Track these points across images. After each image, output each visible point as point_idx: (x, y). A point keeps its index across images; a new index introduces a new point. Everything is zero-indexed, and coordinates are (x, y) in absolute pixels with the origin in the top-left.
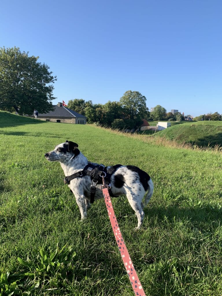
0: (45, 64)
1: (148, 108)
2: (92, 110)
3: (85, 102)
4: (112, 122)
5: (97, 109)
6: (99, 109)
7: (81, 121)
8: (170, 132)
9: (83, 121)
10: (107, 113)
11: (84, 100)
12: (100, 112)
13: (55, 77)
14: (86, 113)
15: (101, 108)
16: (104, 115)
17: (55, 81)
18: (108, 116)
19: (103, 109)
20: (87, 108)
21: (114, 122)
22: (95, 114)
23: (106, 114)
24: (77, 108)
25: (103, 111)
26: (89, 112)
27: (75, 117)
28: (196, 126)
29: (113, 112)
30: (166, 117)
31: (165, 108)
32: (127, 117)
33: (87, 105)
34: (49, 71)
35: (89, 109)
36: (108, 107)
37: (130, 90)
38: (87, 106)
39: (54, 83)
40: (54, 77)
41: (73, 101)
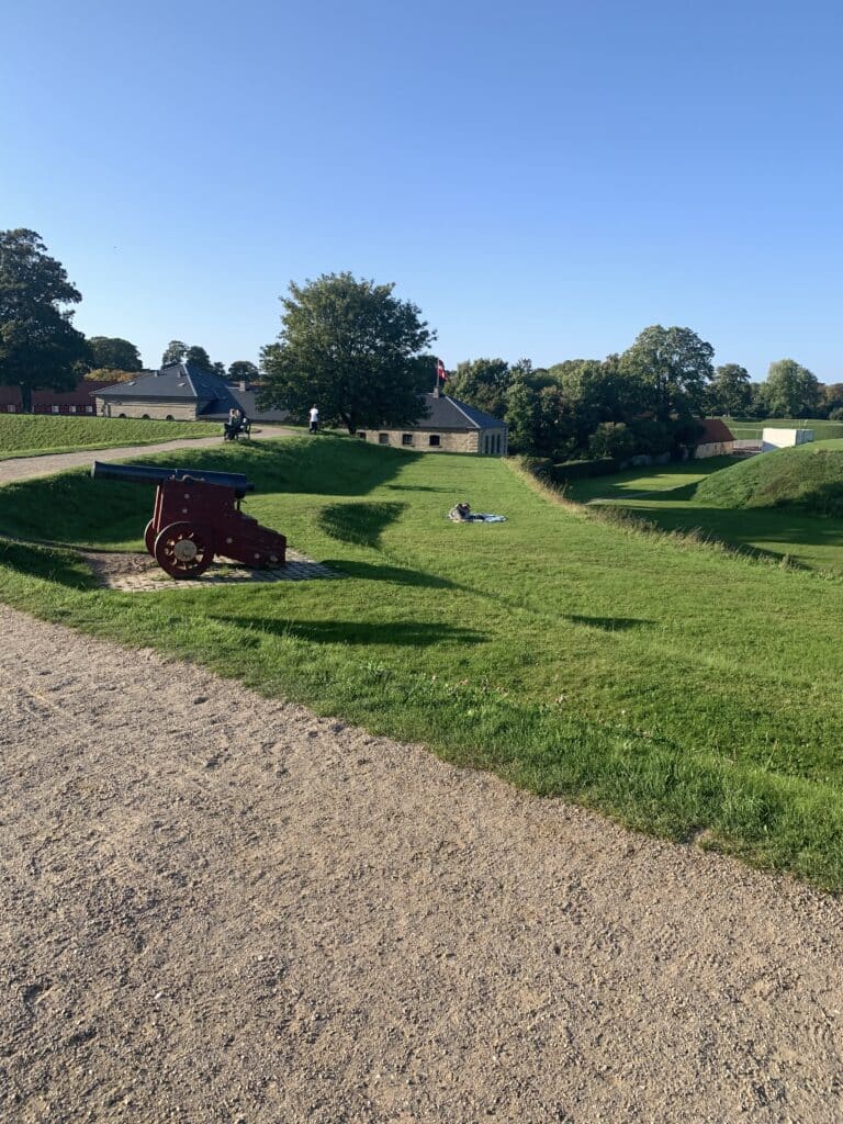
0: (412, 302)
1: (744, 370)
2: (528, 395)
3: (509, 367)
4: (592, 430)
5: (545, 391)
6: (553, 389)
7: (493, 437)
8: (752, 472)
9: (499, 437)
10: (576, 402)
11: (504, 361)
12: (555, 399)
13: (433, 333)
14: (510, 405)
15: (560, 387)
16: (567, 410)
17: (432, 343)
18: (579, 411)
19: (565, 391)
20: (515, 388)
21: (598, 432)
22: (538, 409)
23: (571, 405)
24: (483, 389)
25: (562, 399)
26: (520, 400)
27: (478, 426)
28: (828, 455)
29: (597, 400)
30: (823, 403)
31: (811, 371)
32: (647, 414)
33: (514, 377)
34: (420, 319)
35: (520, 391)
36: (582, 384)
37: (655, 324)
38: (513, 383)
39: (430, 347)
40: (430, 333)
41: (472, 363)
